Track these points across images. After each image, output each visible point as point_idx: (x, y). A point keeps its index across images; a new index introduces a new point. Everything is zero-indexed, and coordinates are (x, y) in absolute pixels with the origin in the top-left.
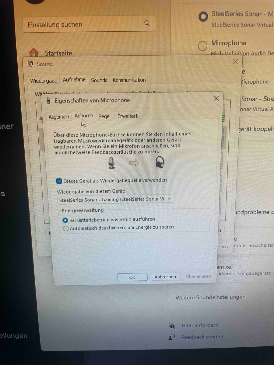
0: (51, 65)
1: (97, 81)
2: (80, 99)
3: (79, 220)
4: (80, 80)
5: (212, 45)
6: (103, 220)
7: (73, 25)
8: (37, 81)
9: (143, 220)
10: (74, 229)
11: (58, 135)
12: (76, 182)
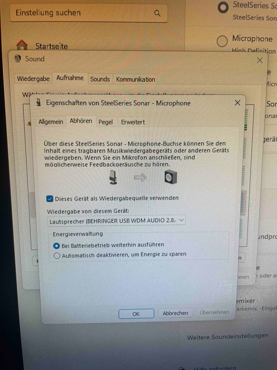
0: (43, 60)
1: (97, 79)
2: (77, 101)
3: (73, 246)
4: (77, 78)
5: (233, 40)
6: (101, 246)
7: (70, 13)
8: (25, 79)
9: (150, 245)
10: (67, 256)
11: (49, 144)
12: (70, 200)
